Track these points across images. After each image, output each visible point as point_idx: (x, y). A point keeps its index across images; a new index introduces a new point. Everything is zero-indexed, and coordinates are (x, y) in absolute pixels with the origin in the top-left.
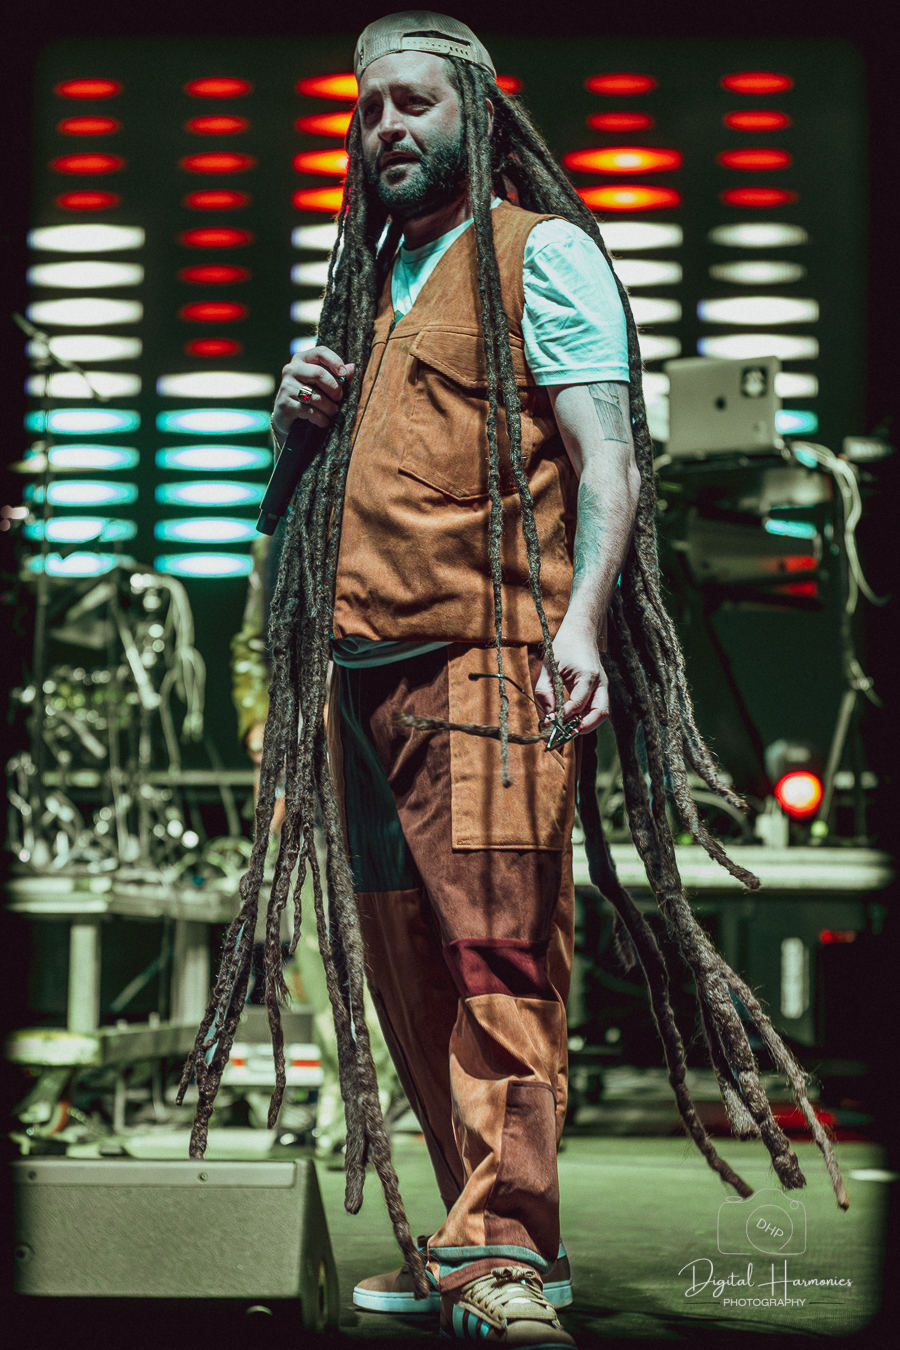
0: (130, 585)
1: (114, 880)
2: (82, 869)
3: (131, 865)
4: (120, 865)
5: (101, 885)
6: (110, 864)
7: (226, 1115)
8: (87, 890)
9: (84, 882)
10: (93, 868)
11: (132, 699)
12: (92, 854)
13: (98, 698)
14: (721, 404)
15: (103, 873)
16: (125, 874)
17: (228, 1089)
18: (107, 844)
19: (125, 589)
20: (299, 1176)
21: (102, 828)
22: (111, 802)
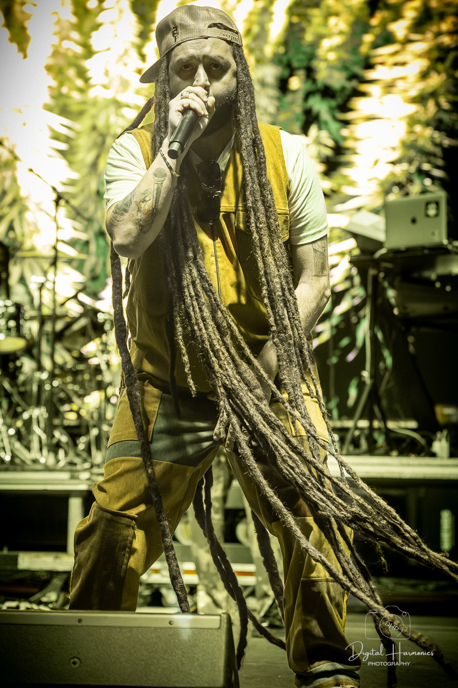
0: (97, 318)
1: (92, 474)
2: (74, 468)
3: (98, 466)
4: (92, 466)
5: (85, 476)
6: (87, 465)
7: (149, 599)
8: (77, 478)
9: (76, 474)
10: (79, 467)
11: (99, 378)
12: (77, 460)
13: (79, 378)
14: (414, 221)
15: (85, 470)
16: (95, 470)
17: (149, 586)
18: (85, 455)
19: (95, 320)
20: (222, 623)
21: (81, 446)
22: (87, 432)
